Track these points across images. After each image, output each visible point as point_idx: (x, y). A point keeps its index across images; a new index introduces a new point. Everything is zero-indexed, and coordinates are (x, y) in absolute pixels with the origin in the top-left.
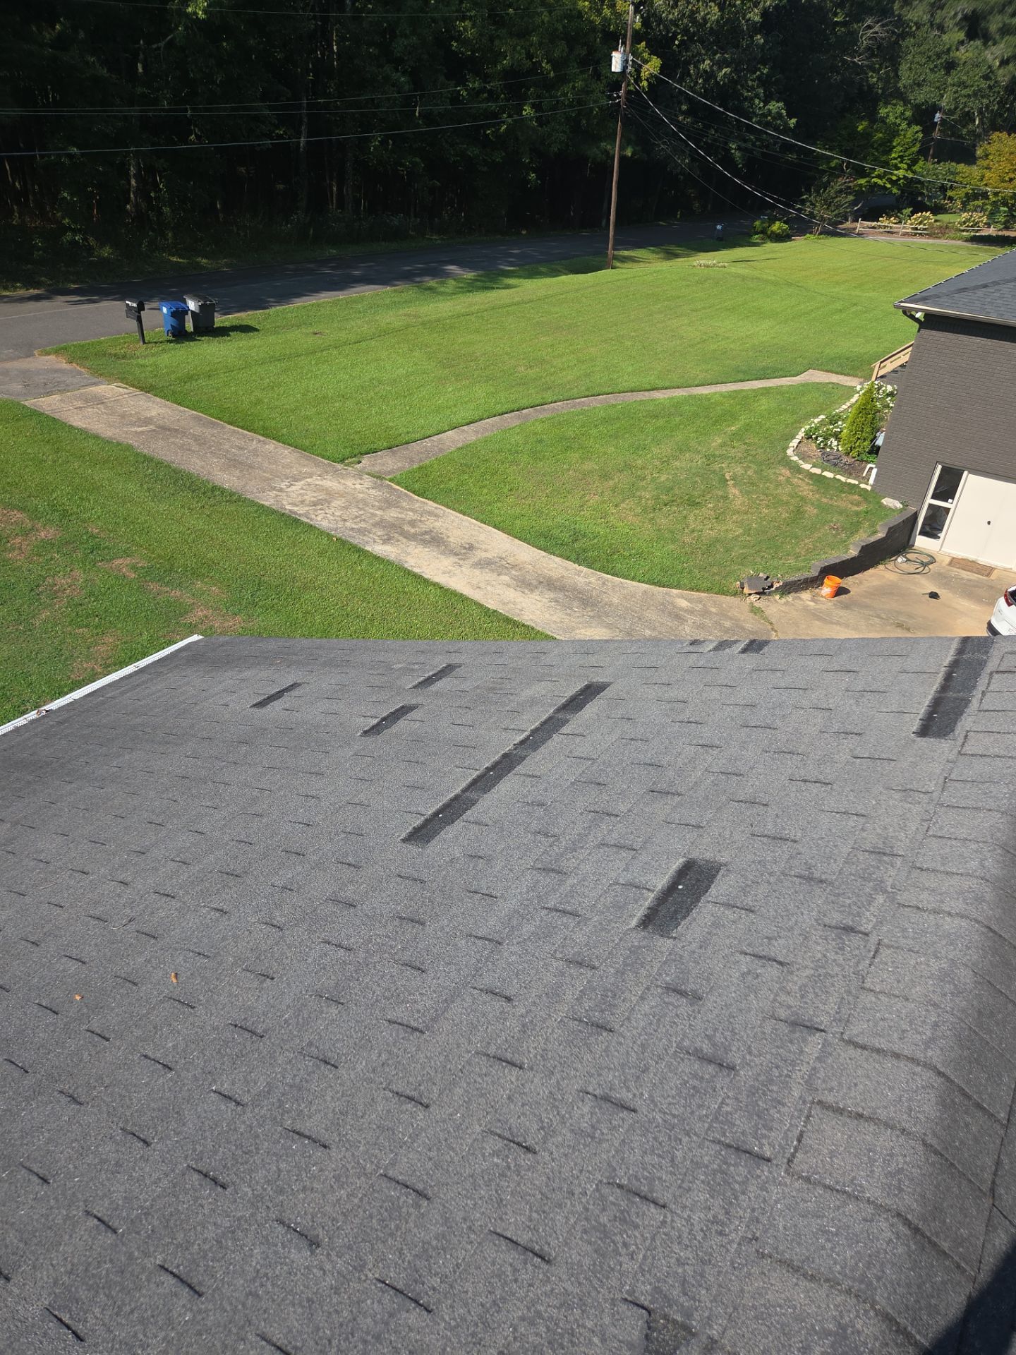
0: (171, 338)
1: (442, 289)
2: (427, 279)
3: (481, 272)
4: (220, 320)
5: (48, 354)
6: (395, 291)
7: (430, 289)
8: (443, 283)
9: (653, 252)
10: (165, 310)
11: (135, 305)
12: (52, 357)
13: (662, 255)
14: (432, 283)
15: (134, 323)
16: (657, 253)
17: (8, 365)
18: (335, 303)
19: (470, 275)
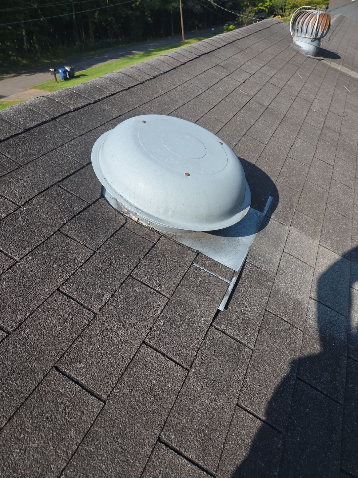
0: (64, 80)
1: (135, 58)
2: (129, 55)
3: (144, 52)
4: (76, 74)
5: (32, 89)
6: (121, 60)
7: (131, 58)
8: (134, 56)
9: (194, 40)
10: (60, 71)
11: (53, 70)
12: (33, 90)
13: (197, 41)
14: (131, 56)
15: (53, 76)
16: (196, 40)
17: (23, 93)
18: (105, 65)
19: (142, 53)
